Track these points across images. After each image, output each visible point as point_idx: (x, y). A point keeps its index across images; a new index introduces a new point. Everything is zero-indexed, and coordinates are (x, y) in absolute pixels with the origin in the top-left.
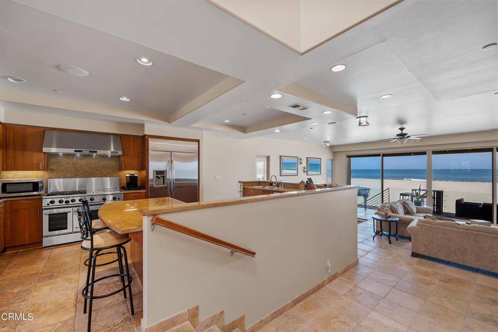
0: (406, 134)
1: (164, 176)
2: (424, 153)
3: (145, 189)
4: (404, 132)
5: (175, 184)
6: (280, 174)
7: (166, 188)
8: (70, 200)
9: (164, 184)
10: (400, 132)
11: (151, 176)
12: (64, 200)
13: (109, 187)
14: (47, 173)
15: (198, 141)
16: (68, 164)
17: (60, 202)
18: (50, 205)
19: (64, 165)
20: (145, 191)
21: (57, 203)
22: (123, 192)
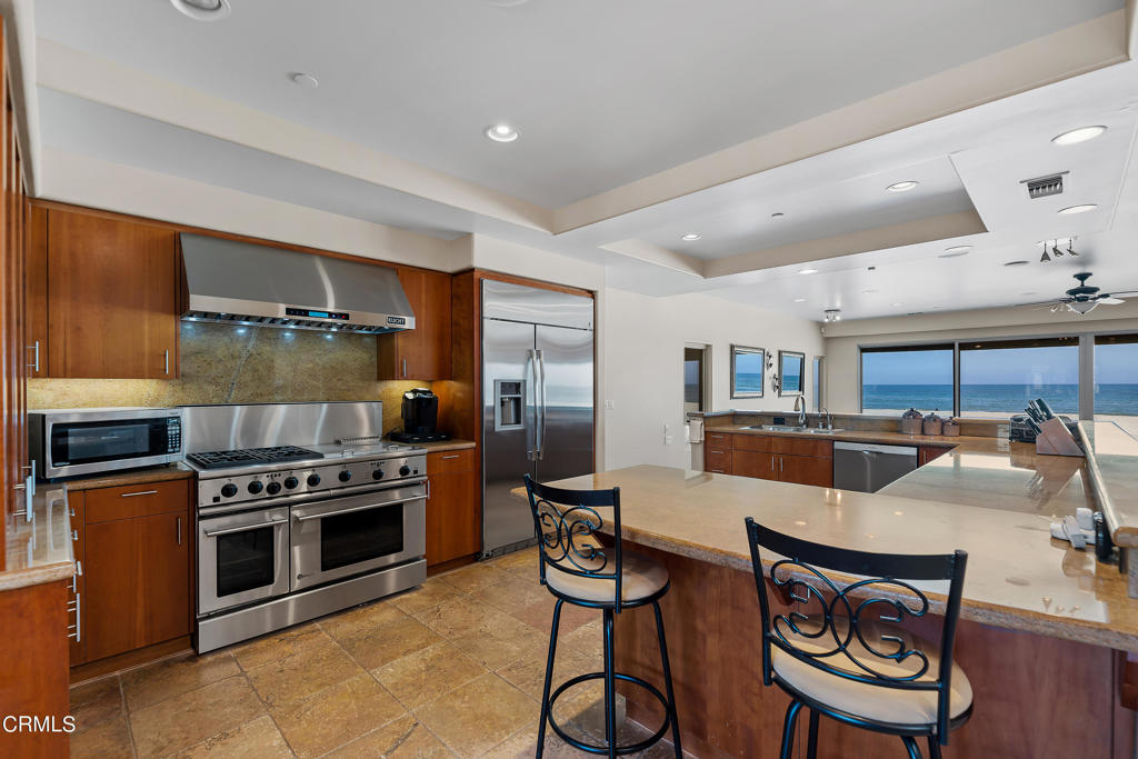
0: (1094, 290)
1: (517, 401)
2: (1073, 341)
3: (471, 439)
4: (1088, 283)
5: (548, 420)
6: (732, 393)
7: (523, 432)
8: (281, 480)
9: (518, 421)
10: (1077, 284)
11: (490, 399)
12: (265, 481)
13: (366, 431)
14: (169, 388)
15: (592, 294)
16: (233, 357)
17: (254, 488)
18: (223, 500)
19: (220, 361)
20: (474, 444)
21: (243, 493)
22: (426, 451)
